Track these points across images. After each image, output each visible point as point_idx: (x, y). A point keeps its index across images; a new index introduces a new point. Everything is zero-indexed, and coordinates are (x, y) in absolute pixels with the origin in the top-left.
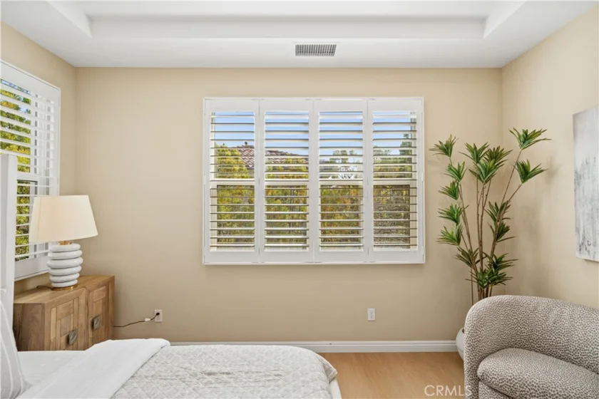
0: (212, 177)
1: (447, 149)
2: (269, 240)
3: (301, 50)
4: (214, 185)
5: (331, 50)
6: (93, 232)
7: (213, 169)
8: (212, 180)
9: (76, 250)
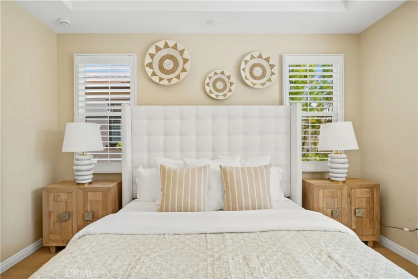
9: (343, 159)
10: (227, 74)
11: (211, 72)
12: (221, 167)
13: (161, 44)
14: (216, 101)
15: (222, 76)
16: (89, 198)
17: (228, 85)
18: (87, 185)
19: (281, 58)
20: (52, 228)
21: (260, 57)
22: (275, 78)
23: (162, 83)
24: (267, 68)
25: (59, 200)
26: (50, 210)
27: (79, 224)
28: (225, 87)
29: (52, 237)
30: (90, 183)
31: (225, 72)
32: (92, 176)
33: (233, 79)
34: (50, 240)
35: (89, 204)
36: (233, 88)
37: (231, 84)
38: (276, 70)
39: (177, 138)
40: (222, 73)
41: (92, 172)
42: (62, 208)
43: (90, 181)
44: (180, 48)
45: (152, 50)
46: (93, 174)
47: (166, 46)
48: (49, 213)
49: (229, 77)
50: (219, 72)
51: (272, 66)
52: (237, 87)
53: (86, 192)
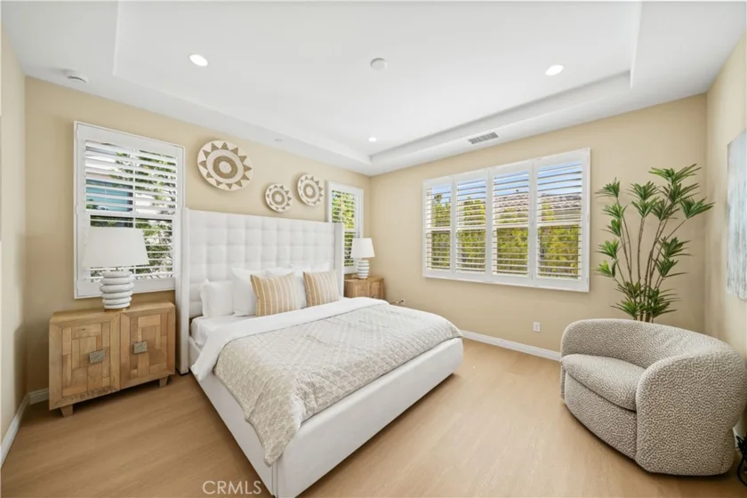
0: (429, 226)
1: (614, 189)
2: (464, 266)
3: (473, 141)
4: (430, 231)
5: (494, 136)
6: (372, 254)
7: (429, 221)
8: (429, 227)
9: (366, 263)
10: (286, 189)
11: (271, 184)
12: (304, 274)
13: (219, 144)
14: (275, 213)
15: (281, 190)
16: (140, 325)
17: (286, 199)
18: (124, 311)
19: (326, 183)
20: (69, 377)
21: (312, 179)
22: (322, 199)
23: (221, 187)
24: (317, 190)
25: (85, 335)
26: (64, 354)
27: (123, 360)
28: (283, 200)
29: (67, 392)
30: (128, 308)
31: (284, 187)
32: (130, 299)
33: (290, 195)
34: (63, 397)
35: (140, 332)
36: (290, 202)
37: (289, 199)
38: (323, 192)
39: (242, 248)
40: (282, 187)
41: (131, 293)
42: (90, 346)
43: (128, 304)
44: (241, 153)
45: (208, 147)
46: (133, 296)
47: (225, 147)
48: (63, 359)
49: (287, 192)
50: (279, 185)
51: (320, 189)
52: (293, 201)
53: (134, 318)
